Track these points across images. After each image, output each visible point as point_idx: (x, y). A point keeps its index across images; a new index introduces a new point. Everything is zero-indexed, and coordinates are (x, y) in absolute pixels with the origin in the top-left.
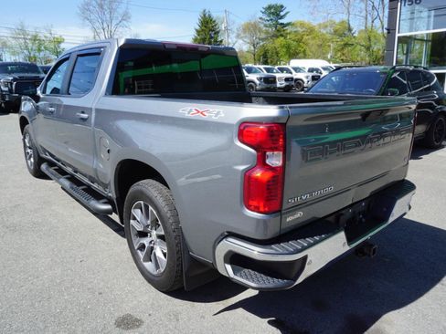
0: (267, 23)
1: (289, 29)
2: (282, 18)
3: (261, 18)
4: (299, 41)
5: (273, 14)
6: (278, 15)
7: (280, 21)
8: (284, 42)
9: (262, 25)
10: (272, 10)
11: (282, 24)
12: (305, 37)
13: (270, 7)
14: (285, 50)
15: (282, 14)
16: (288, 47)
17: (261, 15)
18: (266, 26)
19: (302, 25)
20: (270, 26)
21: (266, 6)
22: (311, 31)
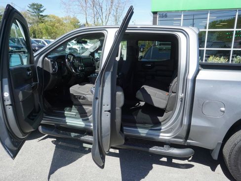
0: (33, 14)
1: (46, 19)
2: (41, 12)
3: (28, 10)
4: (53, 26)
5: (36, 9)
6: (39, 10)
7: (41, 14)
8: (44, 26)
9: (30, 15)
10: (35, 7)
11: (42, 15)
12: (56, 24)
13: (33, 5)
14: (45, 30)
15: (42, 9)
16: (47, 29)
17: (28, 9)
18: (31, 15)
19: (54, 17)
20: (34, 16)
21: (31, 3)
22: (59, 21)
